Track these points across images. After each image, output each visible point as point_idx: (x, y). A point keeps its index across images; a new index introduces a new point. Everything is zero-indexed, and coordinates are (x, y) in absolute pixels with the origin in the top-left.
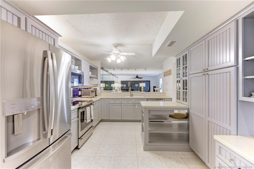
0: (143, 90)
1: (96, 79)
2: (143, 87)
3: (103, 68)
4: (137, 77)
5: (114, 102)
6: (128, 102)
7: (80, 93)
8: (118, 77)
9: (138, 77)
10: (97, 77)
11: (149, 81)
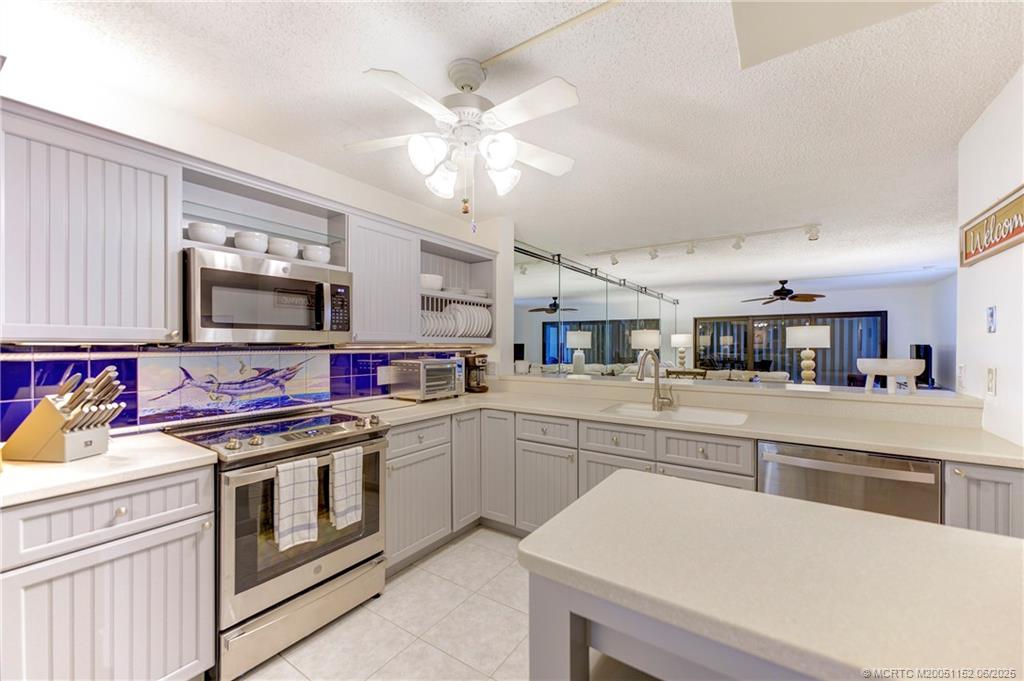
0: (808, 369)
1: (484, 310)
2: (815, 350)
3: (559, 255)
4: (783, 293)
5: (540, 437)
6: (617, 444)
7: (385, 375)
8: (676, 302)
9: (790, 292)
10: (487, 301)
11: (883, 315)
